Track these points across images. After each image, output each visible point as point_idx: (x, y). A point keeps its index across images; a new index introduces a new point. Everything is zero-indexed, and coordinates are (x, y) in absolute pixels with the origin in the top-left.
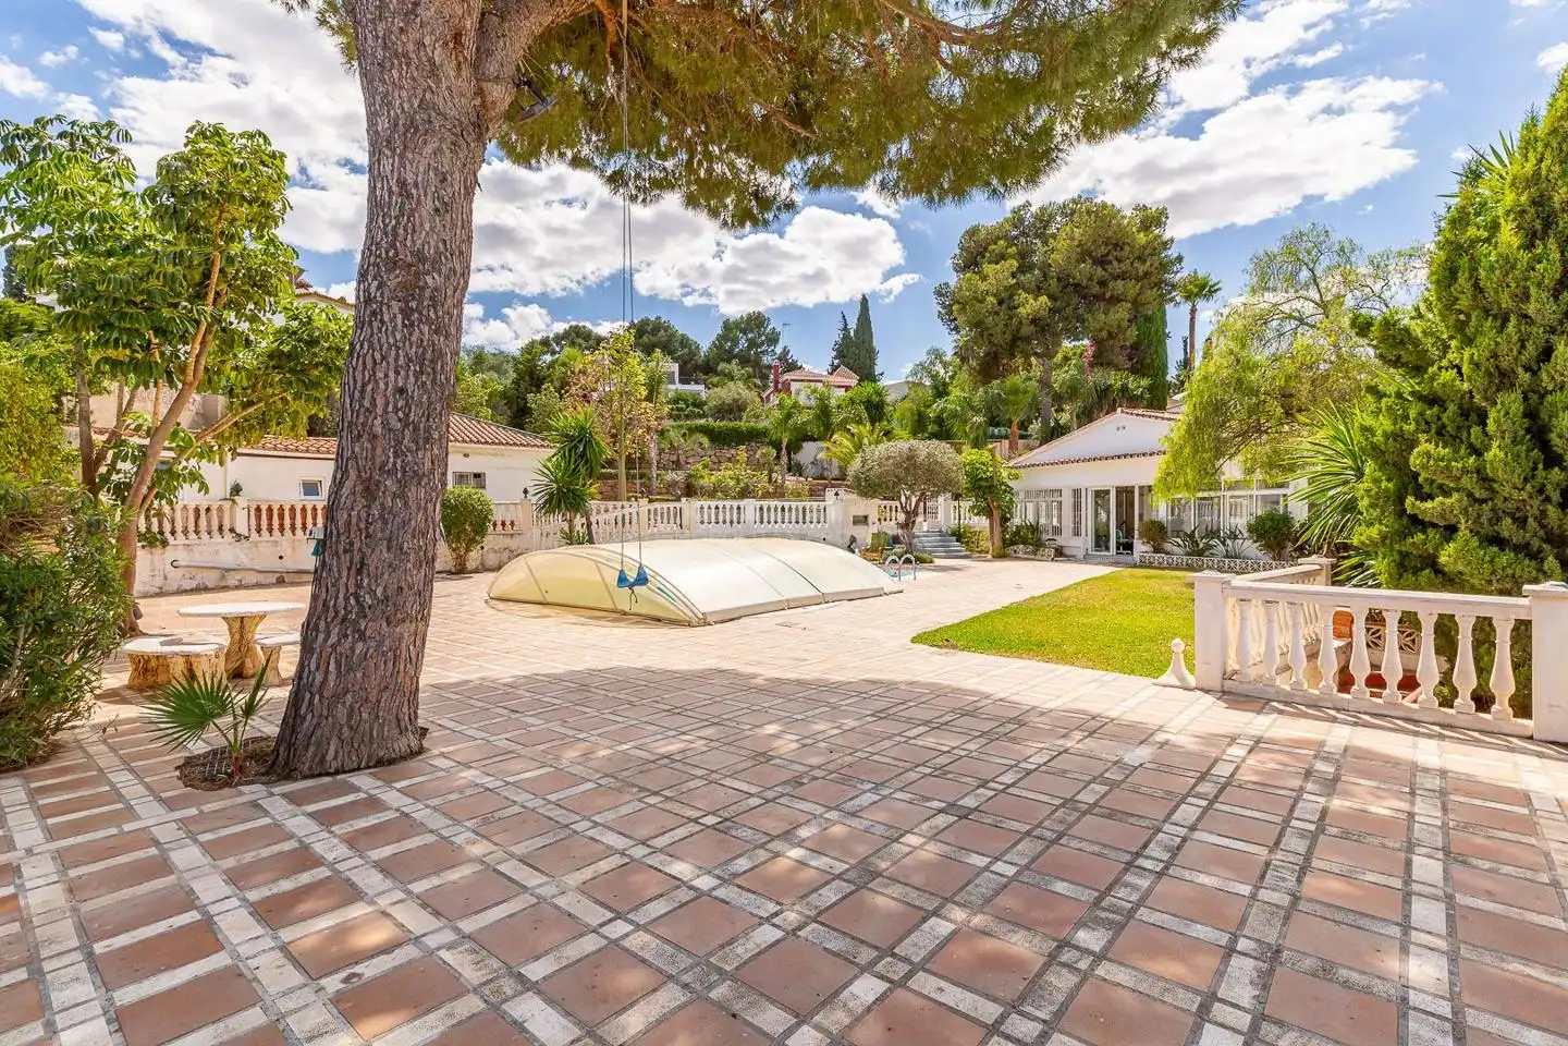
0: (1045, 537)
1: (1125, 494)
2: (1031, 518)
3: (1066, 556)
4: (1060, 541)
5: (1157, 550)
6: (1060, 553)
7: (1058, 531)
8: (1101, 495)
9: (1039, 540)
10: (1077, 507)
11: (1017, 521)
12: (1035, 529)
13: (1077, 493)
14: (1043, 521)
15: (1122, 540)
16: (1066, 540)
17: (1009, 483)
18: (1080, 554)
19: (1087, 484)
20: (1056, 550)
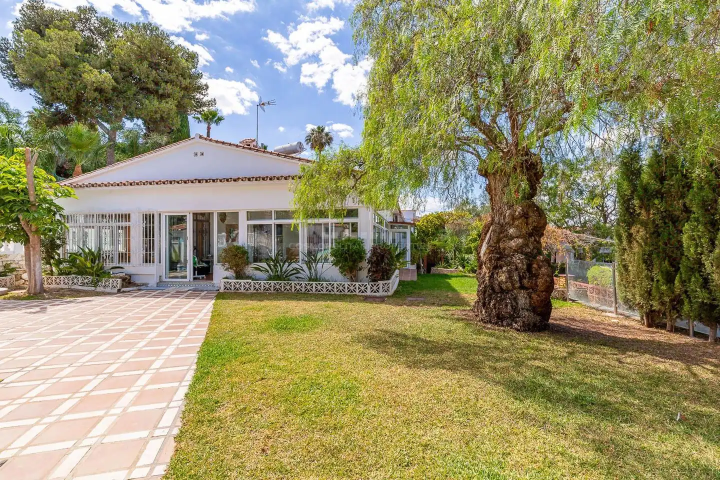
0: (108, 265)
1: (202, 221)
2: (92, 245)
3: (135, 285)
4: (129, 268)
5: (239, 275)
6: (129, 283)
7: (125, 257)
8: (177, 221)
9: (102, 268)
10: (149, 233)
11: (72, 247)
12: (96, 257)
13: (149, 218)
14: (106, 248)
15: (197, 266)
16: (136, 267)
17: (57, 201)
18: (153, 282)
19: (160, 210)
20: (124, 280)
